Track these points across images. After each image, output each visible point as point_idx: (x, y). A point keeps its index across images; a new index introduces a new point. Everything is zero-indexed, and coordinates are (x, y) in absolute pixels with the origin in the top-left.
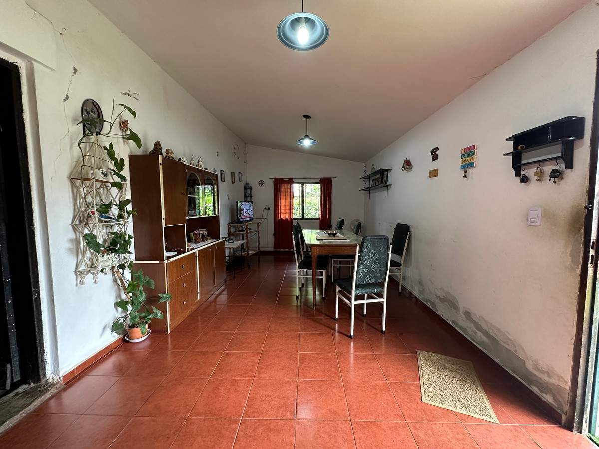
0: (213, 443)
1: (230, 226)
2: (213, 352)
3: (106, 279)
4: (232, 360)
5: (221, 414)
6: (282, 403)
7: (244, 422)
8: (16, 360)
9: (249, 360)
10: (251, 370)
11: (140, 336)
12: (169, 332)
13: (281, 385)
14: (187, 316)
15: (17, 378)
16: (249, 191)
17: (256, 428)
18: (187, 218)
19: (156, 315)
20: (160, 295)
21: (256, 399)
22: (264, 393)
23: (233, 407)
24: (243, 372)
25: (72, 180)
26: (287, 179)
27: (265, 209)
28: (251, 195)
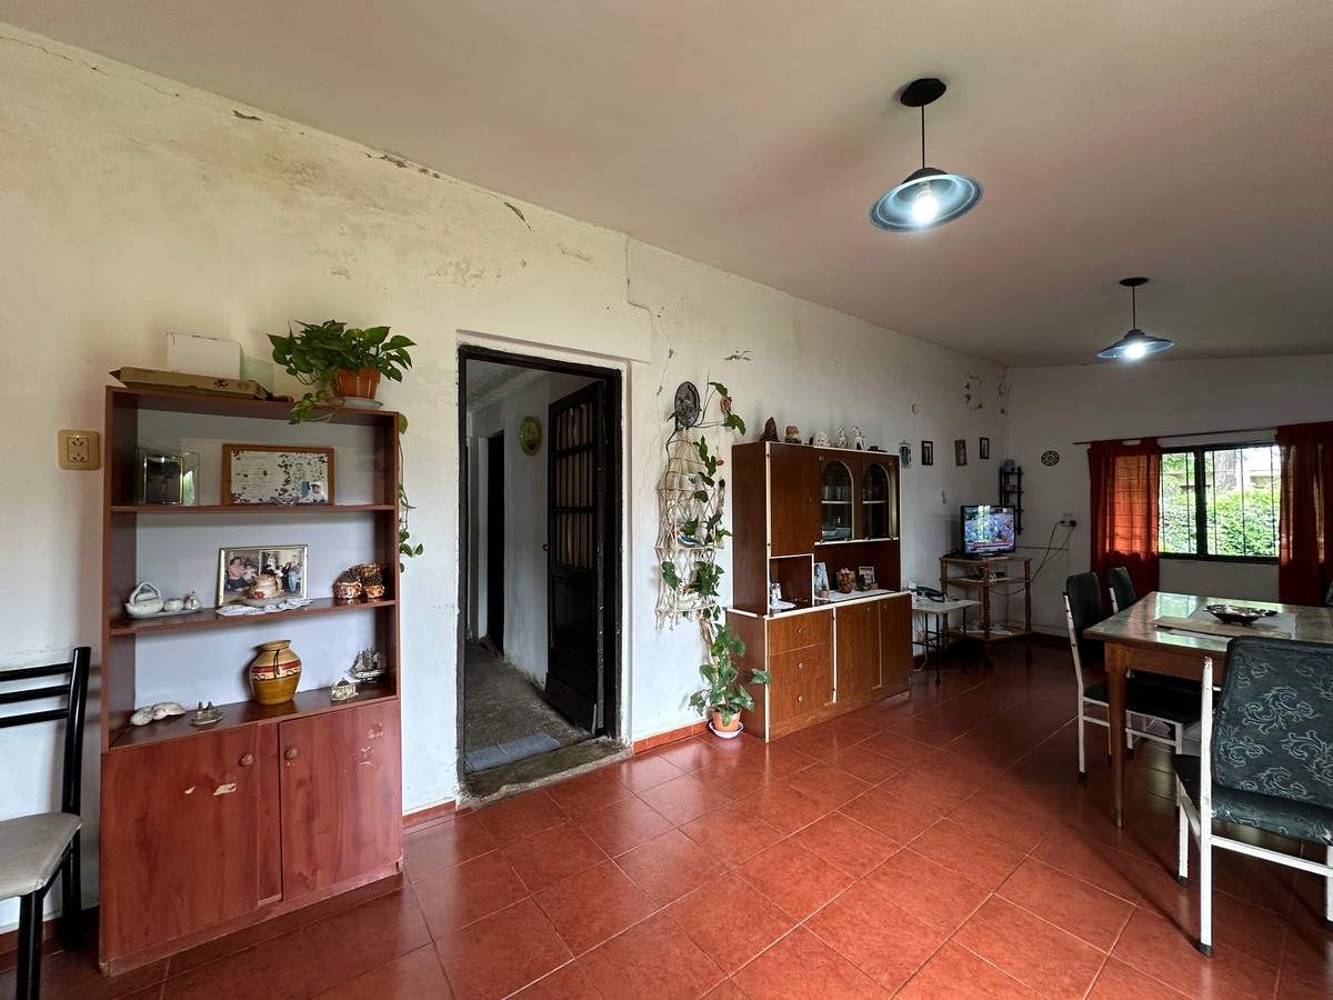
0: (743, 925)
1: (946, 562)
2: (816, 803)
3: (691, 627)
4: (839, 830)
5: (774, 895)
6: (886, 953)
7: (802, 931)
8: (601, 701)
9: (868, 846)
10: (863, 865)
11: (729, 728)
12: (767, 740)
13: (904, 925)
14: (805, 726)
15: (601, 726)
16: (1013, 480)
17: (815, 953)
18: (817, 544)
19: (745, 701)
20: (754, 670)
21: (842, 913)
22: (864, 914)
23: (799, 899)
24: (847, 859)
25: (659, 492)
26: (1138, 442)
27: (1060, 526)
28: (1019, 488)
